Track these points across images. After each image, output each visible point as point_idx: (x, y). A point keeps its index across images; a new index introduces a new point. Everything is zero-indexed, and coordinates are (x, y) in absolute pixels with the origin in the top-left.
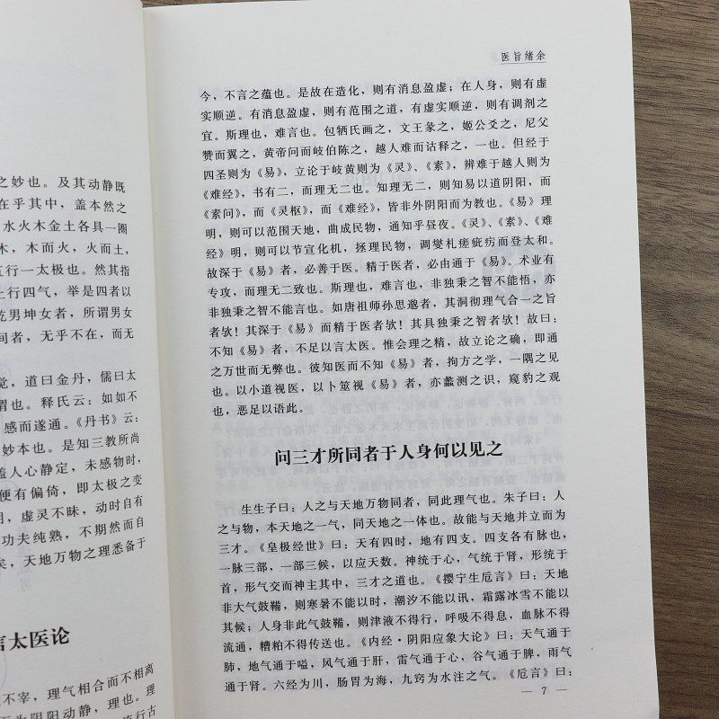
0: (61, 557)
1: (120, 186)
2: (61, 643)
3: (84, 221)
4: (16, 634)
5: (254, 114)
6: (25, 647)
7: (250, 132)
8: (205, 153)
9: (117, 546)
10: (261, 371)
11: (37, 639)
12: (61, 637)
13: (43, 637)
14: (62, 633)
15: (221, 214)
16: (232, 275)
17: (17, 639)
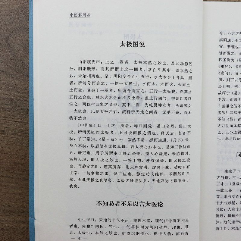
0: (163, 181)
1: (190, 64)
2: (160, 206)
3: (178, 76)
4: (148, 202)
5: (237, 40)
6: (150, 206)
7: (235, 46)
8: (220, 52)
9: (180, 180)
10: (234, 126)
11: (154, 204)
12: (161, 204)
13: (155, 204)
14: (161, 203)
15: (224, 73)
16: (226, 94)
17: (148, 203)
